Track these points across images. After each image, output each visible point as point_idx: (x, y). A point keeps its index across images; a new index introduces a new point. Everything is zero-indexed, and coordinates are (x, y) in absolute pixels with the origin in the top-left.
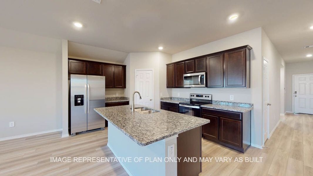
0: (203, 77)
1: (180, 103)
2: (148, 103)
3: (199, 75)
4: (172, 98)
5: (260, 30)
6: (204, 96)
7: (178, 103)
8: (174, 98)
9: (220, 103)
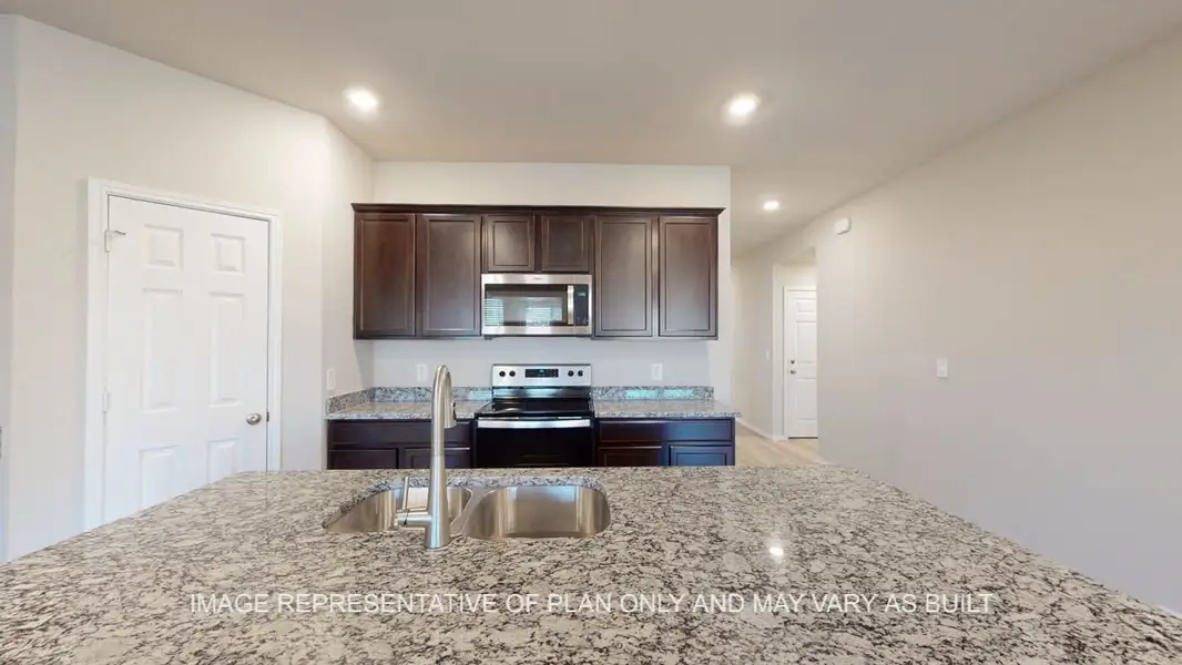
0: (583, 294)
1: (478, 415)
2: (230, 445)
3: (566, 286)
4: (378, 393)
5: (726, 172)
6: (563, 371)
7: (472, 416)
8: (387, 392)
9: (620, 394)
